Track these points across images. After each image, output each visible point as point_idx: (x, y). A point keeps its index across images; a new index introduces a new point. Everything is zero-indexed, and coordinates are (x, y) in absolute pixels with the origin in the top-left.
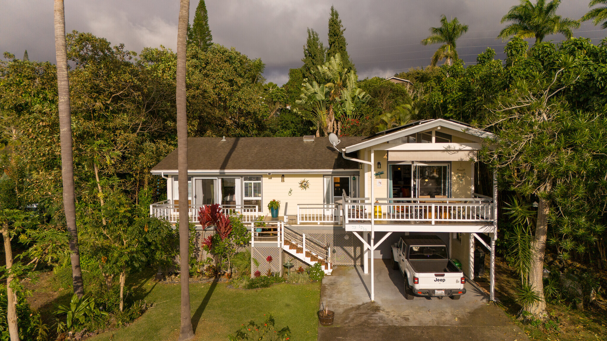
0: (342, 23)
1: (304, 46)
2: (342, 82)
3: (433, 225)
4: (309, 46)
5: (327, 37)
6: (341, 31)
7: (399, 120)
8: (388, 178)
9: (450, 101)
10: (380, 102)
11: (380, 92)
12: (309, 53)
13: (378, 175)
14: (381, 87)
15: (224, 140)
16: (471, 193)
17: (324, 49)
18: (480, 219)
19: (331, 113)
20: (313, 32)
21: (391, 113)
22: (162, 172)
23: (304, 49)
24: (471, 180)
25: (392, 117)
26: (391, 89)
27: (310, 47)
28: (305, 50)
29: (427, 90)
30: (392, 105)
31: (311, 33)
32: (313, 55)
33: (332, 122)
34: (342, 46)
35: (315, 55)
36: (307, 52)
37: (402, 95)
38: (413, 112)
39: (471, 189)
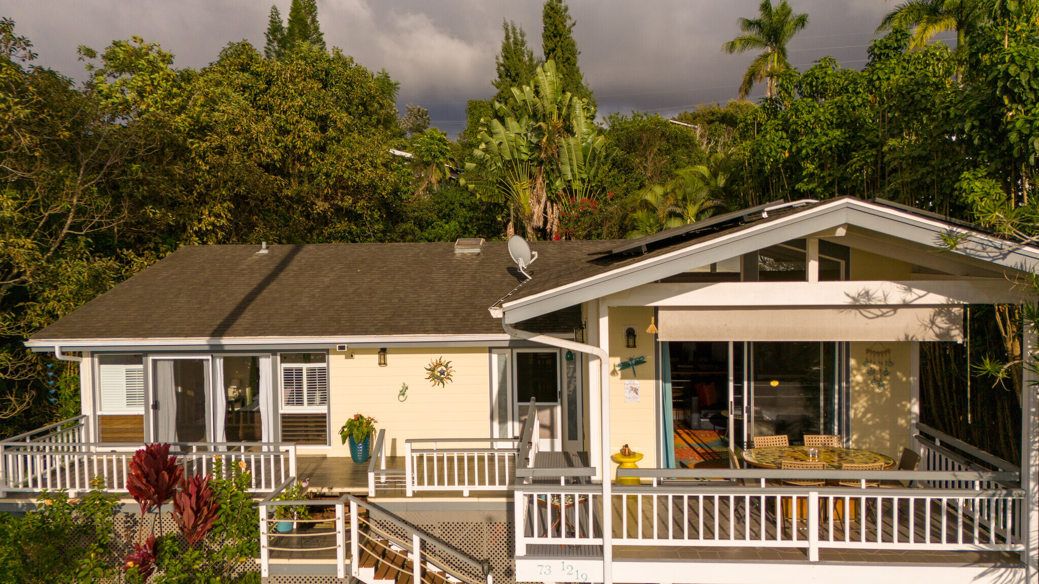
0: (569, 12)
1: (497, 58)
2: (561, 120)
3: (814, 563)
4: (506, 58)
5: (541, 41)
6: (568, 26)
7: (684, 199)
8: (657, 378)
9: (810, 152)
10: (641, 162)
11: (640, 140)
12: (507, 71)
13: (630, 367)
14: (642, 130)
15: (264, 251)
16: (908, 421)
17: (535, 62)
18: (976, 542)
19: (538, 186)
20: (514, 29)
21: (663, 184)
22: (56, 345)
23: (497, 63)
24: (908, 382)
25: (665, 195)
26: (663, 134)
27: (508, 59)
28: (500, 65)
29: (747, 131)
30: (667, 168)
31: (510, 31)
32: (513, 74)
33: (542, 206)
34: (570, 56)
35: (517, 75)
36: (502, 68)
37: (687, 147)
38: (713, 183)
39: (910, 412)
